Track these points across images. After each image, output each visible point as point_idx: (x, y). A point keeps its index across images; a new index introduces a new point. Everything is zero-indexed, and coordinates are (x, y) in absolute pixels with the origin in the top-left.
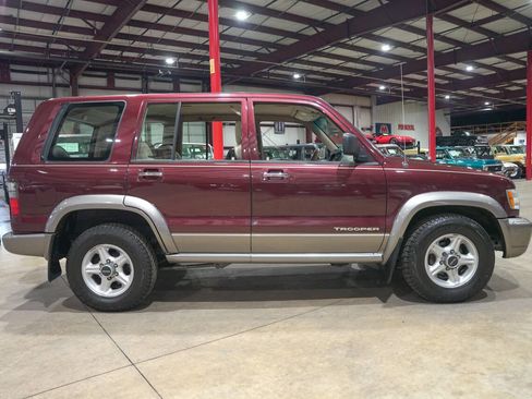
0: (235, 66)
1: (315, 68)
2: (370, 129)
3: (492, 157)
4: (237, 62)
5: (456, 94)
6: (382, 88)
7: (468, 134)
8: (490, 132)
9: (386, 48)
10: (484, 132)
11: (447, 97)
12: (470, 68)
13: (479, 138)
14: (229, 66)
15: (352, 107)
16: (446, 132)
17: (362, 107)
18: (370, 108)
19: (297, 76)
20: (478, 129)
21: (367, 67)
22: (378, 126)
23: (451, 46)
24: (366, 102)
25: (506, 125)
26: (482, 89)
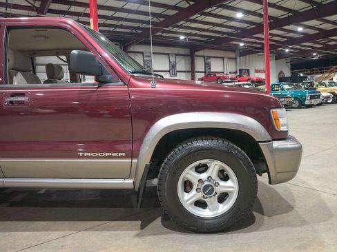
0: (140, 32)
1: (194, 32)
2: (236, 73)
3: (315, 89)
4: (139, 28)
5: (292, 48)
6: (242, 44)
7: (302, 75)
8: (317, 73)
9: (239, 15)
10: (313, 73)
11: (287, 50)
12: (300, 29)
13: (309, 77)
14: (134, 31)
15: (223, 58)
16: (288, 74)
17: (230, 58)
18: (235, 59)
19: (182, 37)
20: (309, 72)
21: (230, 30)
22: (241, 71)
23: (286, 13)
24: (232, 55)
25: (329, 69)
26: (310, 44)
